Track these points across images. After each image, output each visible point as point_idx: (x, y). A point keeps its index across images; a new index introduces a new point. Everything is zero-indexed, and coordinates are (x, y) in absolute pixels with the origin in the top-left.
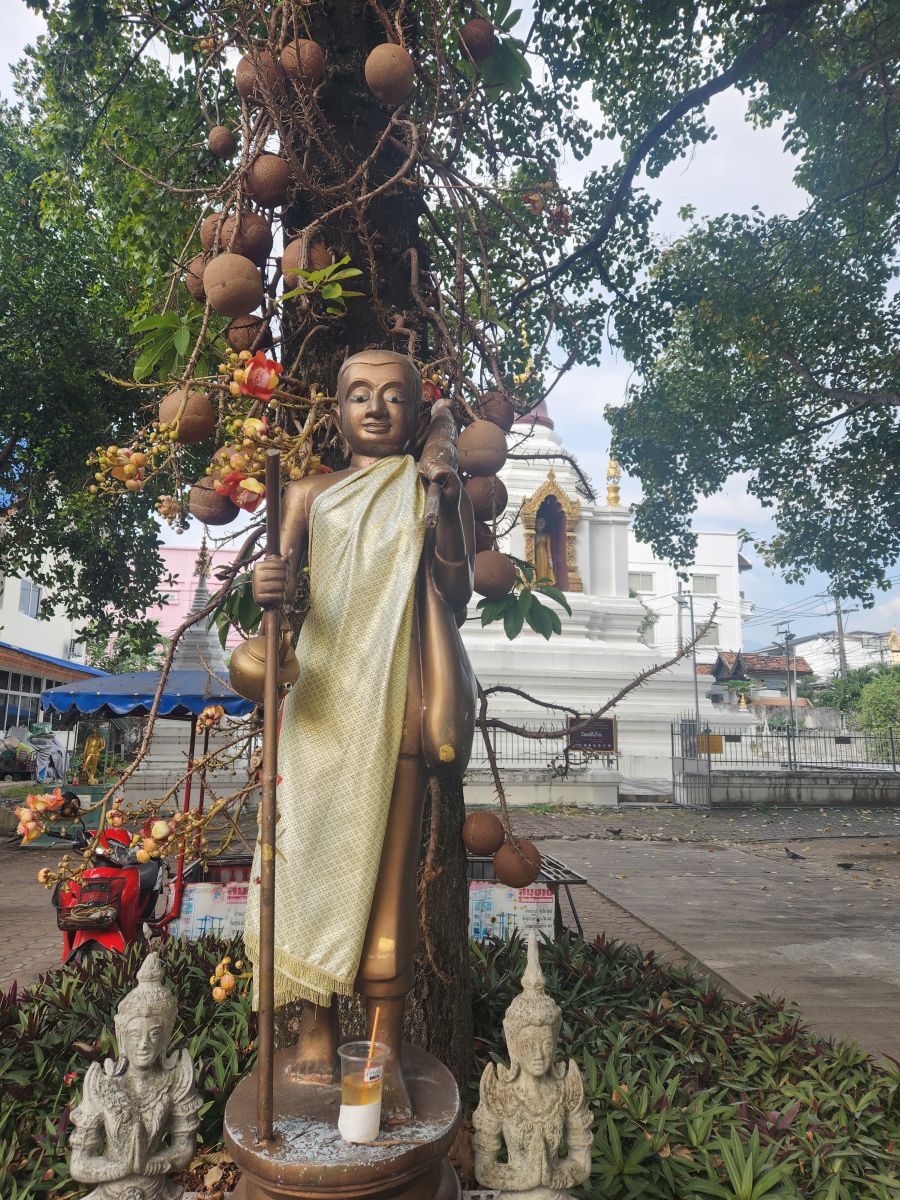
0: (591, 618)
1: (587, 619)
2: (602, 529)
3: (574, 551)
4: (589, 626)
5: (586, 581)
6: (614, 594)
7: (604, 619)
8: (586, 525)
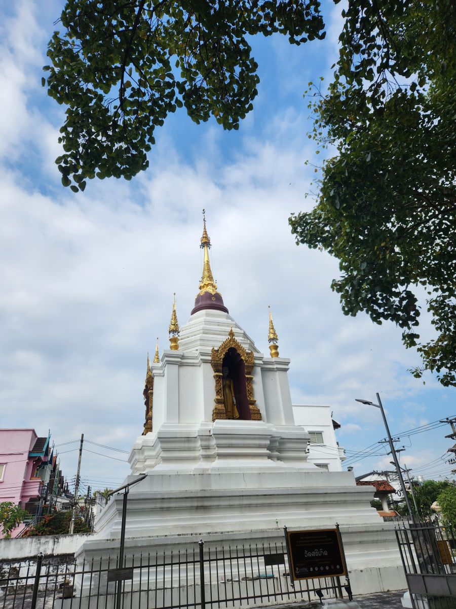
0: (271, 441)
1: (268, 442)
2: (270, 375)
3: (252, 389)
4: (269, 448)
5: (263, 412)
6: (284, 423)
7: (280, 443)
8: (258, 370)
